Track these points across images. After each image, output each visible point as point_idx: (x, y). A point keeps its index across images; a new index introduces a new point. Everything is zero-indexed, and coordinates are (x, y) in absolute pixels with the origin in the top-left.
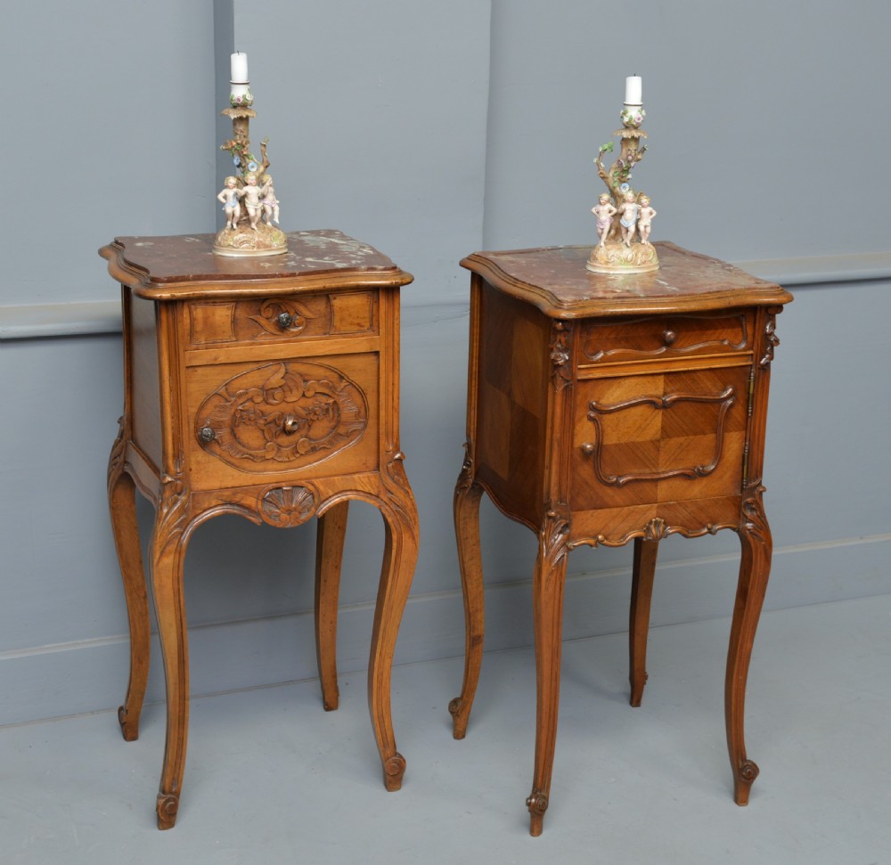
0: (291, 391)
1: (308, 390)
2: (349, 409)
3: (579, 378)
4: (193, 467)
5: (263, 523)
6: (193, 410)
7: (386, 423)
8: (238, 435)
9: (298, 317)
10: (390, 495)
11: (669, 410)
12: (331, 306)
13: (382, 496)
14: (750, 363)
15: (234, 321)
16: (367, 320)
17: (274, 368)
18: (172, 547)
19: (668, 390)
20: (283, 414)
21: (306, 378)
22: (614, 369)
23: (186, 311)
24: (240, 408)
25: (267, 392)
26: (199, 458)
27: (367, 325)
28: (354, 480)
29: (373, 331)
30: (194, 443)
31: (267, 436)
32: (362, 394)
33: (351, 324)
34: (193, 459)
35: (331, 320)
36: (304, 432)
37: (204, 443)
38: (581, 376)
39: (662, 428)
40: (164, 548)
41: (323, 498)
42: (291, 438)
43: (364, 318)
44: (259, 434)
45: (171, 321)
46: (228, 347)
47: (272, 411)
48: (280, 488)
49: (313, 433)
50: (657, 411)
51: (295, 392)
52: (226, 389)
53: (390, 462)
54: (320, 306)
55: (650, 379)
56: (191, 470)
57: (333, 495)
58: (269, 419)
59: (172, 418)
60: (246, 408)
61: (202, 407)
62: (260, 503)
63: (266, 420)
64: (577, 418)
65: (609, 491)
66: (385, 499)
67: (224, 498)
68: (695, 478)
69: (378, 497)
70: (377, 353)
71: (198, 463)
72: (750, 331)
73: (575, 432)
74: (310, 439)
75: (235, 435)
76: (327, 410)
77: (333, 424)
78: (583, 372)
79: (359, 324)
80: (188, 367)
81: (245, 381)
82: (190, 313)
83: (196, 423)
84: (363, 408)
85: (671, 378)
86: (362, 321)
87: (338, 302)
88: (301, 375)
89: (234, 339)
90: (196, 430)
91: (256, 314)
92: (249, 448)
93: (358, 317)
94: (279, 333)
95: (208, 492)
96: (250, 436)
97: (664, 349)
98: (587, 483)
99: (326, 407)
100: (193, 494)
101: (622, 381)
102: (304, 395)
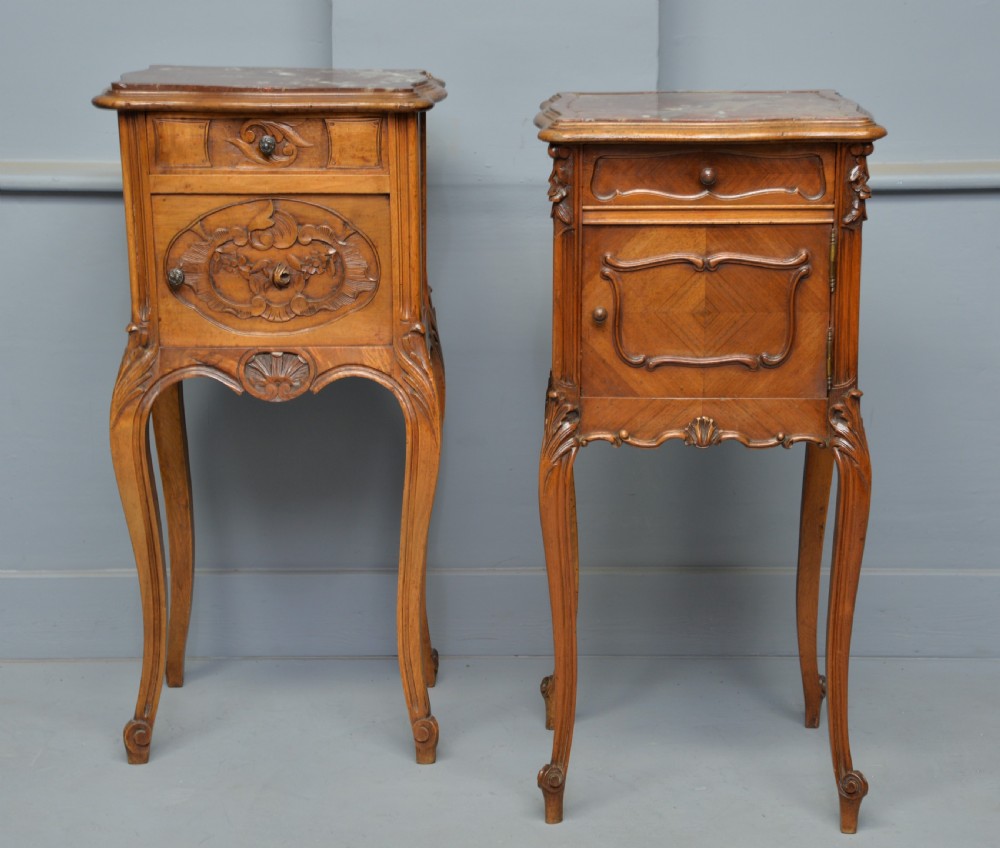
0: (282, 235)
1: (303, 236)
2: (355, 263)
3: (586, 222)
4: (163, 316)
5: (245, 393)
6: (162, 247)
7: (401, 285)
8: (218, 283)
9: (287, 144)
10: (404, 374)
11: (715, 275)
12: (329, 133)
13: (395, 376)
14: (831, 220)
15: (208, 143)
16: (374, 154)
17: (262, 204)
18: (132, 409)
19: (713, 248)
20: (272, 262)
21: (301, 221)
22: (634, 214)
23: (150, 126)
24: (219, 250)
25: (252, 232)
26: (170, 306)
27: (374, 160)
28: (360, 352)
29: (382, 168)
30: (163, 288)
31: (254, 289)
32: (372, 246)
33: (353, 157)
34: (162, 307)
35: (329, 150)
36: (300, 287)
37: (176, 287)
38: (591, 219)
39: (707, 298)
40: (123, 408)
41: (320, 370)
42: (283, 294)
43: (370, 150)
44: (242, 284)
45: (132, 137)
46: (201, 173)
47: (262, 258)
48: (267, 353)
49: (310, 290)
50: (697, 275)
51: (287, 236)
52: (202, 226)
53: (406, 335)
54: (314, 130)
55: (685, 231)
56: (160, 320)
57: (333, 368)
58: (256, 267)
59: (137, 254)
60: (226, 251)
61: (172, 244)
62: (242, 368)
63: (251, 268)
64: (585, 277)
65: (635, 374)
66: (400, 380)
67: (199, 358)
68: (757, 369)
69: (390, 376)
70: (387, 195)
71: (169, 312)
72: (829, 176)
73: (584, 293)
74: (308, 297)
75: (214, 283)
76: (328, 262)
77: (336, 280)
78: (593, 215)
79: (363, 158)
80: (152, 194)
81: (225, 217)
82: (155, 128)
83: (166, 262)
84: (374, 264)
85: (716, 232)
86: (367, 154)
87: (340, 129)
88: (295, 216)
89: (208, 164)
90: (166, 273)
91: (236, 136)
92: (233, 300)
93: (362, 149)
94: (261, 160)
95: (182, 349)
96: (232, 285)
97: (705, 193)
98: (604, 361)
99: (327, 258)
100: (162, 350)
101: (647, 231)
102: (297, 241)
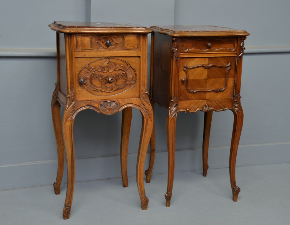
0: (110, 68)
1: (116, 68)
2: (130, 75)
3: (180, 57)
4: (77, 92)
6: (77, 73)
7: (143, 81)
8: (92, 83)
9: (113, 43)
11: (210, 69)
12: (124, 40)
14: (236, 56)
15: (91, 42)
17: (105, 60)
18: (69, 119)
19: (209, 63)
20: (108, 76)
21: (116, 64)
22: (192, 55)
23: (75, 38)
24: (93, 73)
25: (103, 68)
27: (136, 47)
28: (131, 100)
29: (138, 49)
30: (77, 84)
31: (102, 83)
32: (135, 71)
33: (131, 46)
34: (77, 90)
35: (124, 44)
36: (115, 83)
37: (81, 84)
38: (182, 56)
39: (208, 75)
40: (67, 119)
41: (121, 106)
42: (111, 85)
43: (135, 44)
44: (100, 82)
45: (70, 41)
46: (89, 51)
47: (104, 75)
48: (106, 101)
49: (118, 83)
50: (206, 69)
51: (112, 69)
52: (89, 66)
53: (144, 95)
54: (120, 39)
55: (203, 59)
56: (76, 93)
57: (124, 105)
58: (103, 77)
59: (70, 75)
60: (95, 73)
61: (80, 72)
62: (100, 106)
63: (102, 78)
64: (180, 70)
65: (190, 95)
66: (142, 107)
67: (88, 104)
68: (218, 92)
69: (140, 106)
70: (139, 57)
71: (79, 91)
72: (236, 45)
73: (180, 75)
74: (117, 85)
76: (123, 76)
77: (125, 80)
78: (182, 55)
79: (134, 47)
80: (75, 58)
81: (95, 64)
83: (78, 77)
84: (135, 75)
85: (210, 59)
86: (135, 46)
87: (127, 38)
88: (114, 63)
89: (91, 49)
90: (78, 79)
91: (99, 41)
92: (96, 87)
93: (133, 44)
94: (106, 48)
95: (82, 101)
96: (97, 83)
97: (208, 49)
98: (183, 92)
99: (122, 74)
100: (77, 102)
101: (194, 59)
102: (115, 70)
